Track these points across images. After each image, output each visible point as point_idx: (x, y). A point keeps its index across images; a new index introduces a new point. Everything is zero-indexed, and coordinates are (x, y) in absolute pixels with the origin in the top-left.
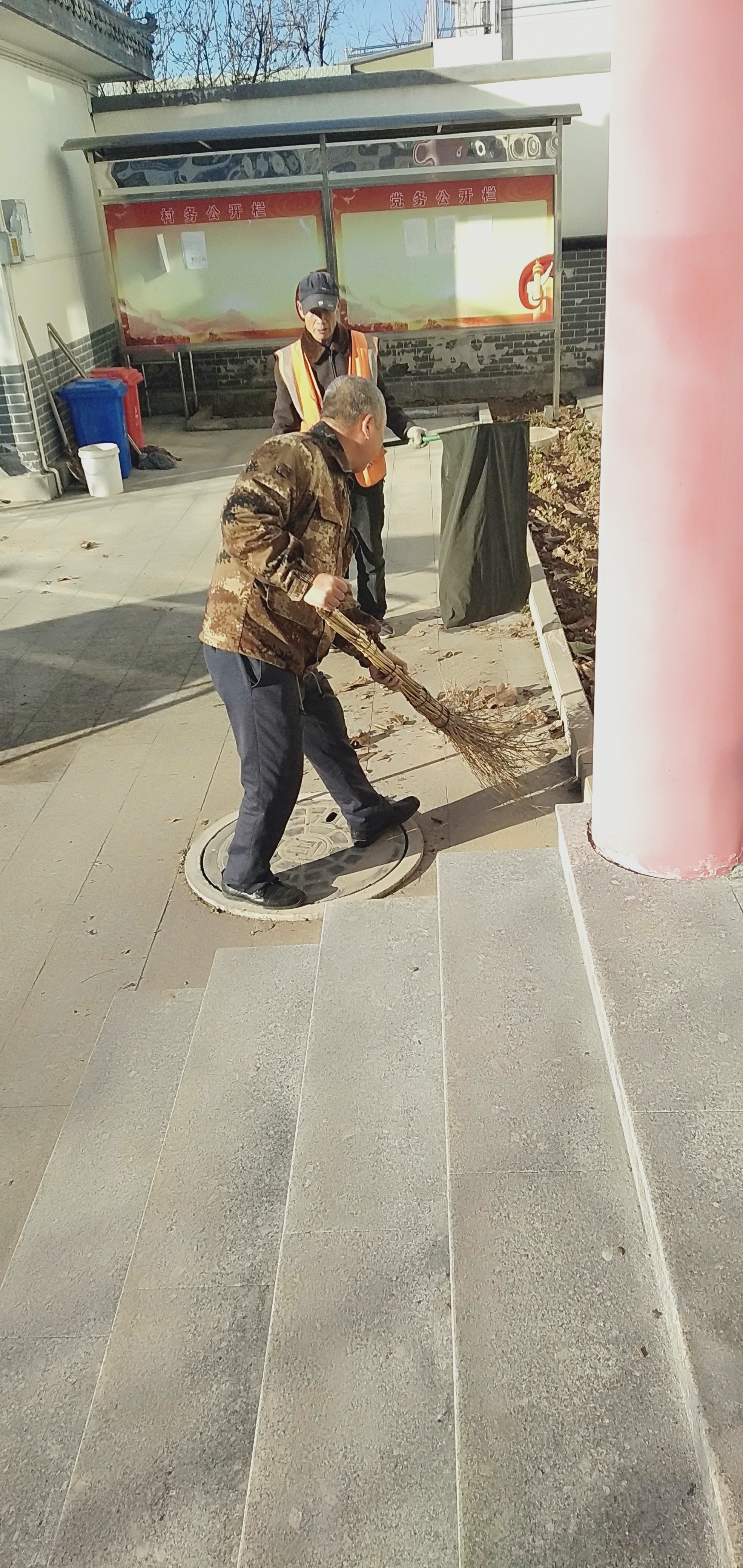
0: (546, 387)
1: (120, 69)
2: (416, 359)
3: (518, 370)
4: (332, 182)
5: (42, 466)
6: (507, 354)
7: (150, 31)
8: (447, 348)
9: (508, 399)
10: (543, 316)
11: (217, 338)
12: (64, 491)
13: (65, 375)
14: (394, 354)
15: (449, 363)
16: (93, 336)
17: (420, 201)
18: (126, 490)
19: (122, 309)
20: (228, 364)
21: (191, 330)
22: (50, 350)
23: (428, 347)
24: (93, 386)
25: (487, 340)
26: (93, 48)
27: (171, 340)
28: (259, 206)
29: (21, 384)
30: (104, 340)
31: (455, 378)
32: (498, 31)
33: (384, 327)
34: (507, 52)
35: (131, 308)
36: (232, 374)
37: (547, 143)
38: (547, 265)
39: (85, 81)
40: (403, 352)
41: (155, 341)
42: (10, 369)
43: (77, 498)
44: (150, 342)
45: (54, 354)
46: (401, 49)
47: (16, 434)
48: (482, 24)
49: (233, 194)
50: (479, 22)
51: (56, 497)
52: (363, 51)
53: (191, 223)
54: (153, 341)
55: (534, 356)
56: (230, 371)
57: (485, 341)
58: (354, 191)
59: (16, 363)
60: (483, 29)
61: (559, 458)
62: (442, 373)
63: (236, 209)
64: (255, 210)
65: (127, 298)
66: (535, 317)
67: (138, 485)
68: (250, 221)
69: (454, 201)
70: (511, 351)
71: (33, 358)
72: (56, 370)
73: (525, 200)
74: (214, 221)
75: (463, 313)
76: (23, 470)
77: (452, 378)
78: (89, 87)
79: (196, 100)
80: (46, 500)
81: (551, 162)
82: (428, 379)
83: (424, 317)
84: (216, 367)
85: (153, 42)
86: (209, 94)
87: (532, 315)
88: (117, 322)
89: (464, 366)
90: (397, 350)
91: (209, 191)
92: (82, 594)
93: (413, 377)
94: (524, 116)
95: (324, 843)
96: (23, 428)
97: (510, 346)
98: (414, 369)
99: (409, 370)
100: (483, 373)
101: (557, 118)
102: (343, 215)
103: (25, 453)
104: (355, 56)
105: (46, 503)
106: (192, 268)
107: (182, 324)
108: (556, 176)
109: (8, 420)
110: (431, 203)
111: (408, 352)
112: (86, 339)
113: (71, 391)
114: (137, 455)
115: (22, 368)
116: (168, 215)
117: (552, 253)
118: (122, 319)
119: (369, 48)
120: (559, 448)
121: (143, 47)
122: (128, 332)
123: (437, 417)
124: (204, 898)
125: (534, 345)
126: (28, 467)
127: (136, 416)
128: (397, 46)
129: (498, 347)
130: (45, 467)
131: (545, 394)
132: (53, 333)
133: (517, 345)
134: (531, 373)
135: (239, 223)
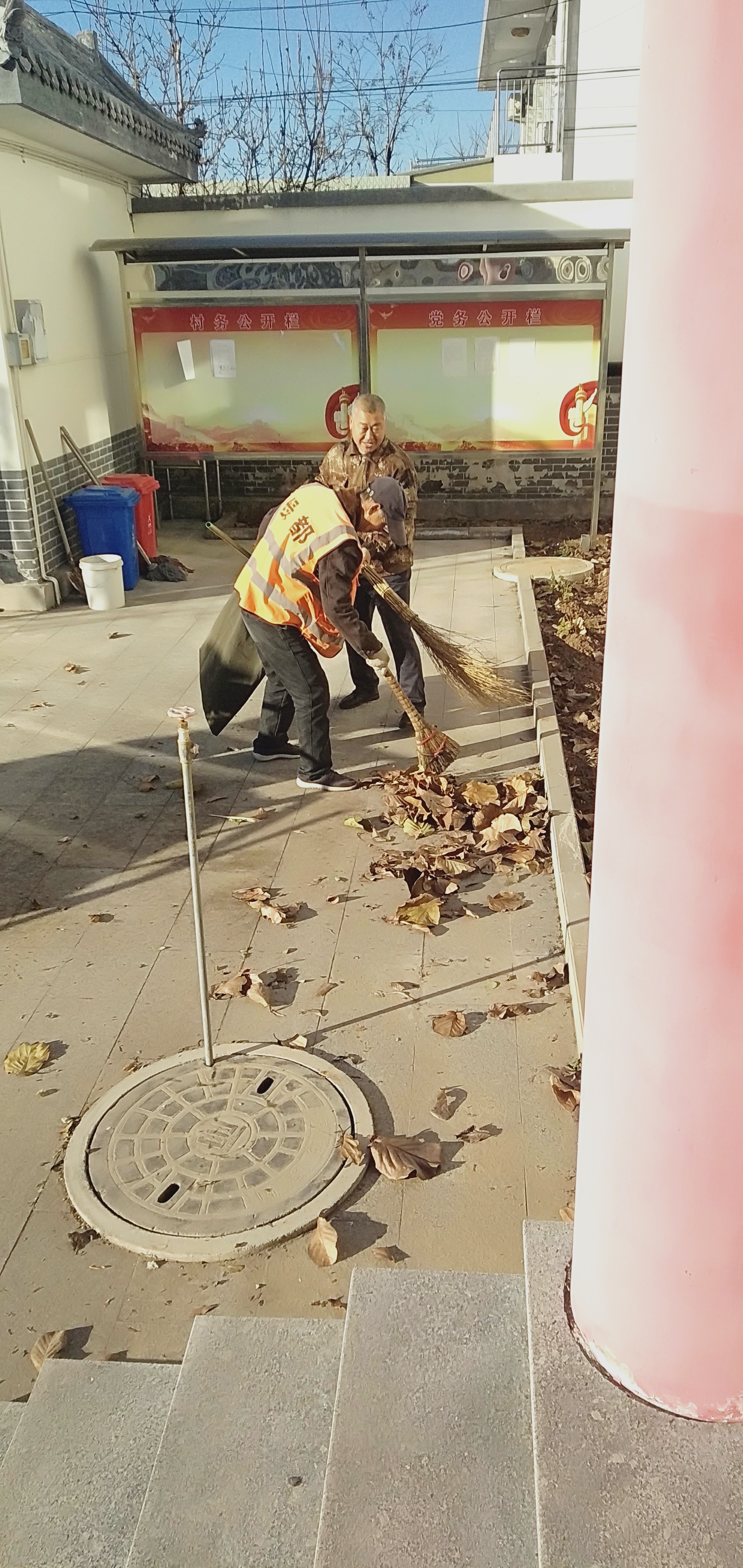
0: (585, 512)
1: (164, 173)
2: (451, 476)
3: (557, 494)
4: (369, 296)
5: (40, 575)
6: (546, 476)
7: (198, 135)
8: (483, 467)
9: (544, 522)
10: (584, 444)
11: (242, 448)
12: (63, 600)
13: (77, 480)
14: (428, 471)
15: (485, 483)
16: (114, 438)
17: (460, 320)
18: (127, 605)
19: (145, 414)
20: (257, 471)
21: (215, 439)
22: (62, 454)
23: (464, 465)
24: (102, 494)
25: (525, 462)
26: (129, 151)
27: (194, 448)
28: (293, 317)
29: (23, 490)
30: (125, 443)
31: (491, 498)
32: (559, 151)
33: (416, 446)
34: (568, 172)
35: (154, 414)
36: (260, 482)
37: (599, 264)
38: (591, 392)
39: (126, 182)
40: (437, 469)
41: (177, 448)
42: (11, 474)
43: (74, 610)
44: (173, 448)
45: (65, 458)
46: (465, 163)
47: (14, 541)
48: (544, 142)
49: (265, 304)
50: (541, 140)
51: (52, 608)
52: (429, 163)
53: (221, 330)
54: (175, 448)
55: (574, 480)
56: (257, 478)
57: (523, 463)
58: (392, 307)
59: (18, 467)
60: (544, 148)
61: (592, 594)
62: (477, 492)
63: (268, 319)
64: (288, 321)
65: (150, 403)
66: (575, 444)
67: (142, 599)
68: (282, 332)
69: (496, 322)
70: (550, 473)
71: (38, 463)
72: (67, 474)
73: (571, 324)
74: (246, 330)
75: (497, 438)
76: (19, 578)
77: (487, 497)
78: (130, 188)
79: (238, 205)
80: (41, 610)
81: (601, 287)
82: (463, 497)
83: (459, 438)
84: (244, 473)
85: (201, 147)
86: (252, 200)
87: (573, 441)
88: (139, 426)
89: (500, 486)
90: (431, 467)
91: (242, 299)
92: (49, 732)
93: (446, 494)
94: (576, 238)
95: (248, 1128)
96: (21, 535)
97: (549, 468)
98: (448, 487)
99: (442, 487)
100: (519, 494)
101: (609, 242)
102: (379, 331)
103: (23, 561)
104: (419, 167)
105: (41, 613)
106: (219, 376)
107: (206, 433)
108: (605, 301)
109: (7, 526)
110: (472, 322)
111: (443, 469)
112: (105, 442)
113: (78, 499)
114: (146, 564)
115: (25, 473)
116: (198, 320)
117: (597, 379)
118: (145, 424)
119: (435, 160)
120: (593, 583)
121: (189, 152)
122: (149, 437)
123: (468, 538)
124: (79, 1212)
125: (575, 469)
126: (25, 576)
127: (150, 525)
128: (463, 159)
129: (536, 469)
130: (44, 576)
131: (583, 519)
132: (65, 437)
133: (556, 468)
134: (571, 497)
135: (271, 333)
